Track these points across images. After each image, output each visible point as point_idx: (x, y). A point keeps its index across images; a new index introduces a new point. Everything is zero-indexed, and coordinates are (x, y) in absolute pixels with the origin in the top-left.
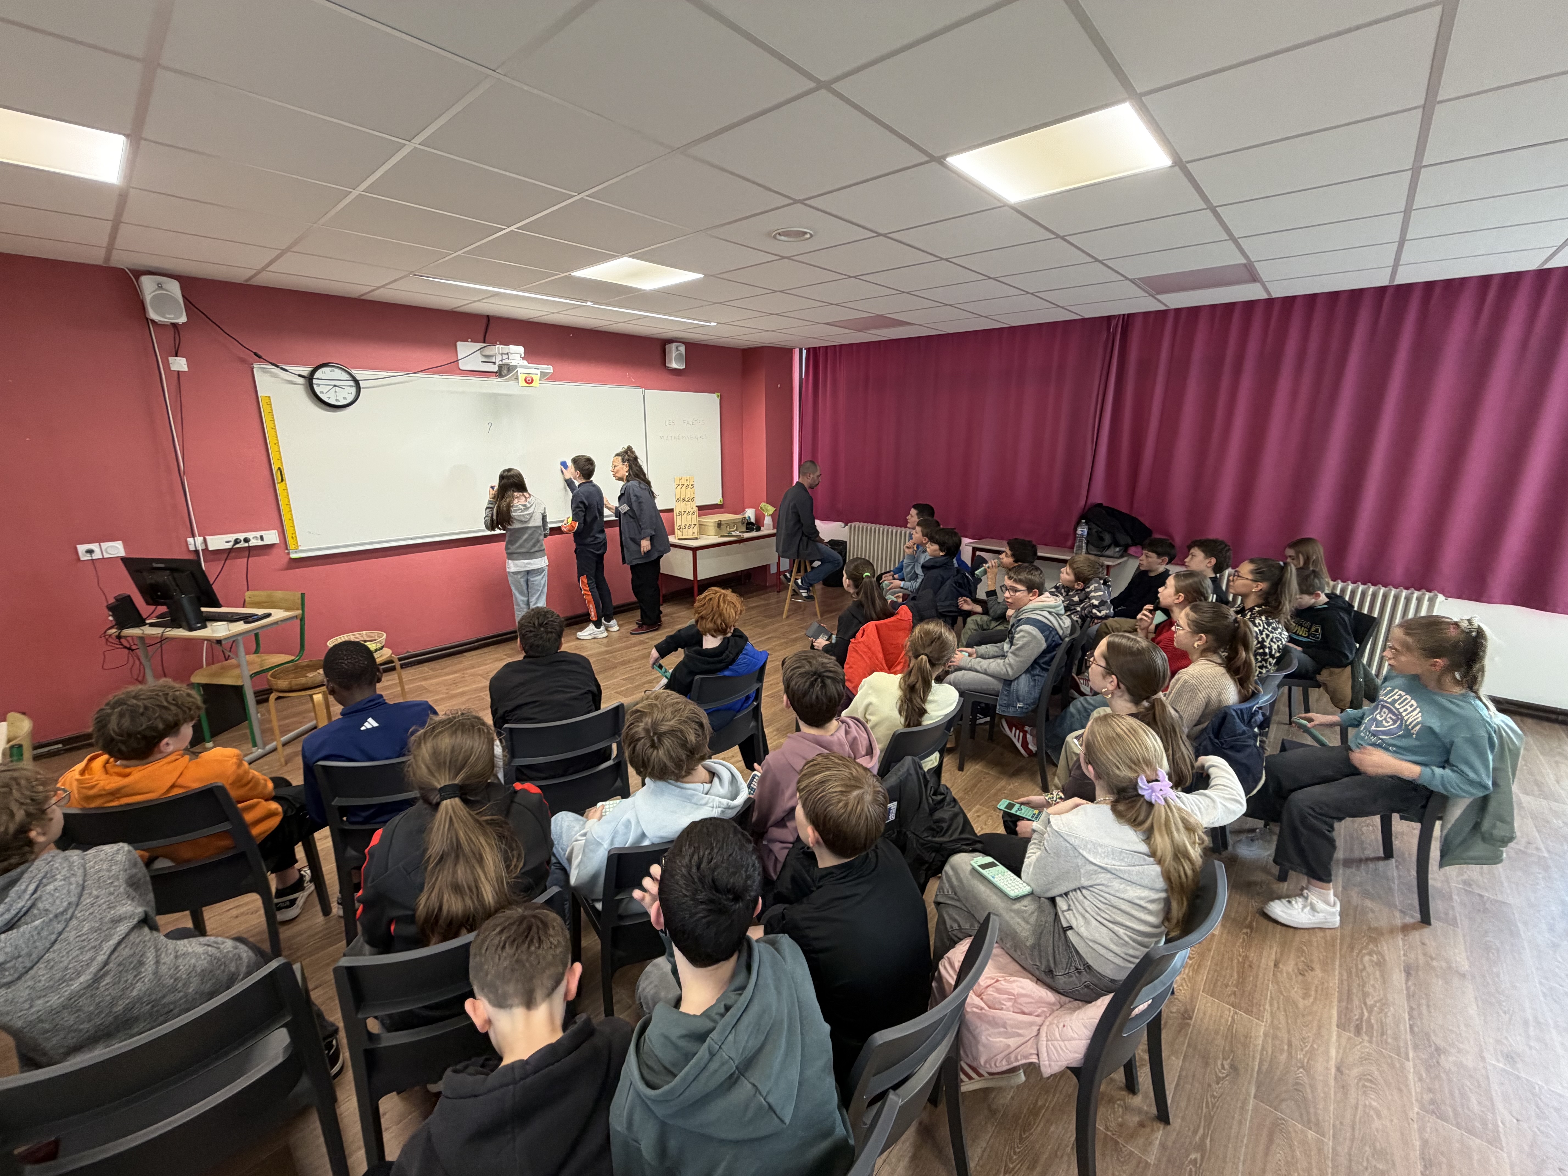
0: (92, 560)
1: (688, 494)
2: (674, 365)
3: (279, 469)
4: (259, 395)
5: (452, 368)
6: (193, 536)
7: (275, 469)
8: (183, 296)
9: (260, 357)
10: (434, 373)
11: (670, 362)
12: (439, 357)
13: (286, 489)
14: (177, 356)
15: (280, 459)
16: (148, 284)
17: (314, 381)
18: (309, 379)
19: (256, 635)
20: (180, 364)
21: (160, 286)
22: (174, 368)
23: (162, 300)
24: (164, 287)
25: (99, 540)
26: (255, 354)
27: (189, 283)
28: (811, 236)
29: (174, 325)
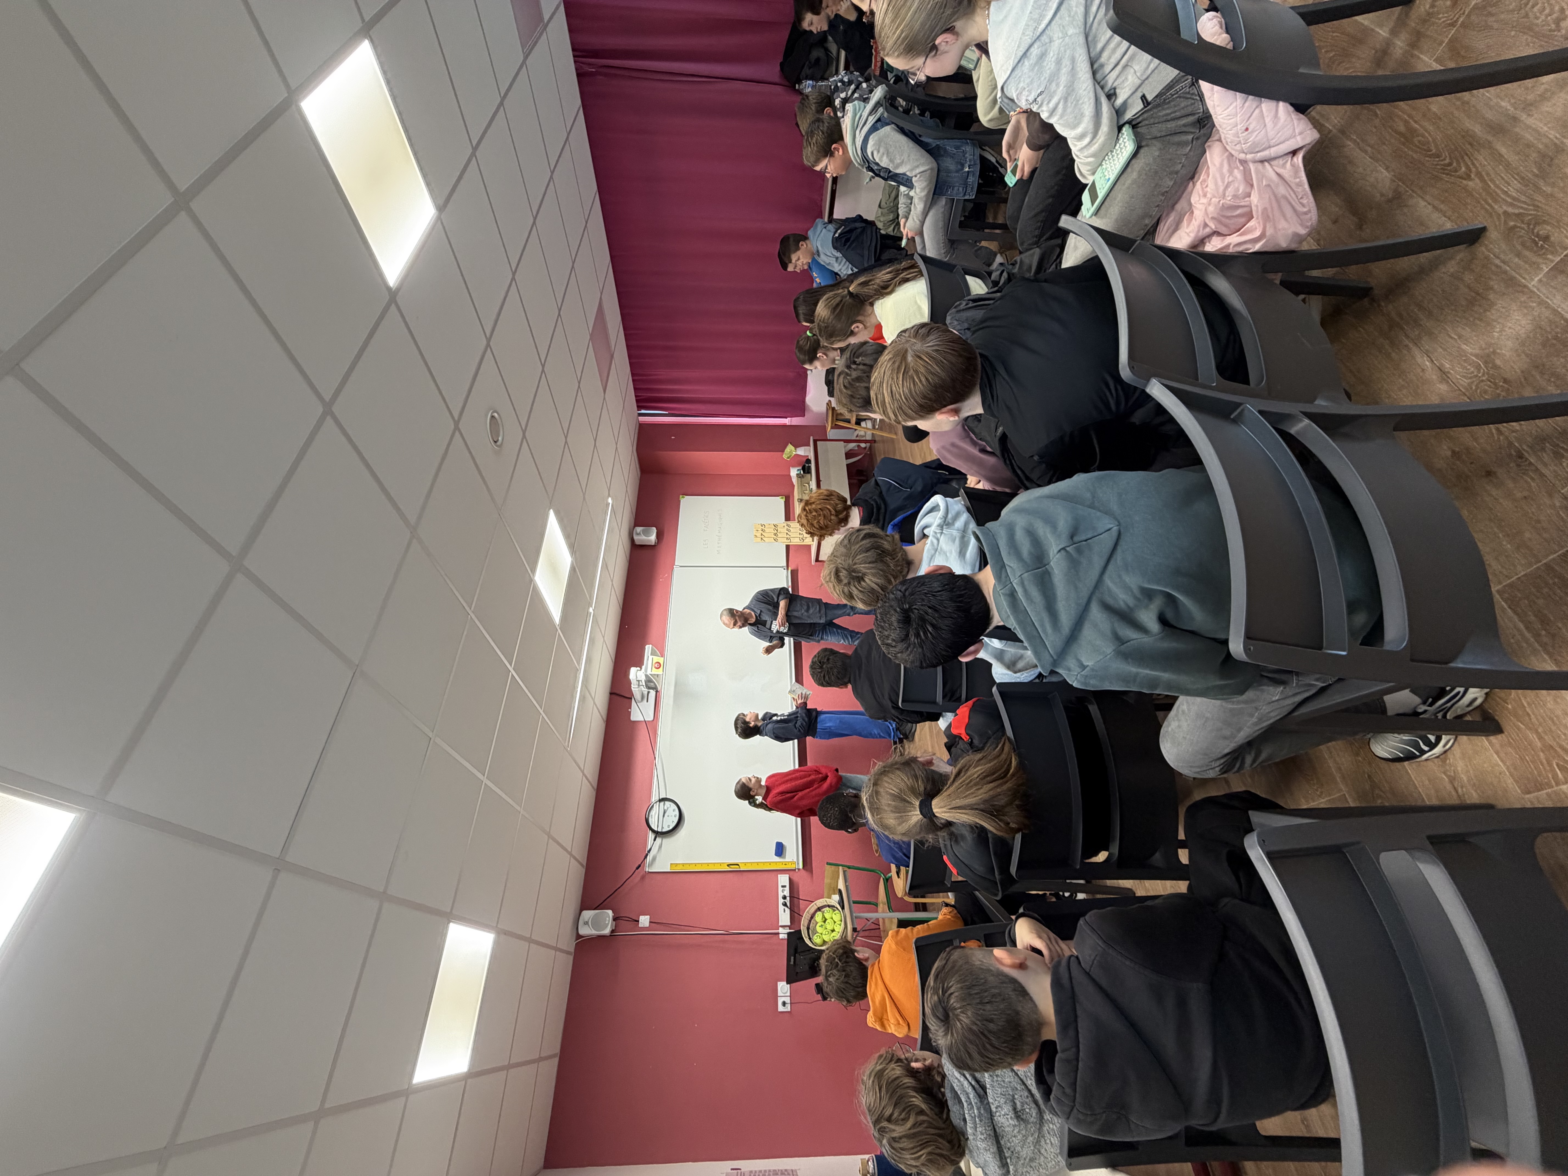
0: (791, 1003)
1: (770, 531)
2: (653, 538)
3: (728, 865)
4: (669, 870)
5: (652, 726)
6: (778, 934)
7: (728, 869)
8: (595, 909)
9: (639, 866)
10: (655, 742)
11: (650, 541)
12: (642, 735)
13: (745, 864)
14: (638, 921)
15: (721, 864)
16: (585, 931)
17: (660, 830)
18: (657, 834)
19: (854, 902)
20: (644, 921)
21: (586, 923)
22: (647, 924)
23: (596, 923)
24: (586, 920)
25: (776, 997)
26: (637, 868)
27: (585, 905)
28: (495, 411)
29: (615, 919)
